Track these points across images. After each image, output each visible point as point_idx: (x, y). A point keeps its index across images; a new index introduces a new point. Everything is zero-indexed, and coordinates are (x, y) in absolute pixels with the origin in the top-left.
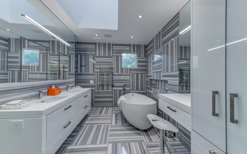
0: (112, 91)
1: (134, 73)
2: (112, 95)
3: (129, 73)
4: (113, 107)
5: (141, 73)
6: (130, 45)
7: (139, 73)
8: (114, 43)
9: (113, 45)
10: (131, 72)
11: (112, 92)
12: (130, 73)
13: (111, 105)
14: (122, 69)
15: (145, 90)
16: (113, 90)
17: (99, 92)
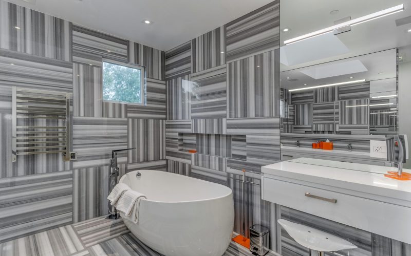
0: (71, 172)
1: (138, 118)
2: (71, 186)
3: (123, 119)
4: (72, 223)
5: (154, 119)
6: (126, 43)
7: (151, 118)
8: (75, 23)
9: (73, 27)
10: (129, 115)
11: (72, 176)
12: (126, 116)
13: (68, 218)
14: (104, 105)
15: (163, 159)
16: (72, 168)
17: (12, 184)
